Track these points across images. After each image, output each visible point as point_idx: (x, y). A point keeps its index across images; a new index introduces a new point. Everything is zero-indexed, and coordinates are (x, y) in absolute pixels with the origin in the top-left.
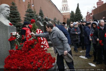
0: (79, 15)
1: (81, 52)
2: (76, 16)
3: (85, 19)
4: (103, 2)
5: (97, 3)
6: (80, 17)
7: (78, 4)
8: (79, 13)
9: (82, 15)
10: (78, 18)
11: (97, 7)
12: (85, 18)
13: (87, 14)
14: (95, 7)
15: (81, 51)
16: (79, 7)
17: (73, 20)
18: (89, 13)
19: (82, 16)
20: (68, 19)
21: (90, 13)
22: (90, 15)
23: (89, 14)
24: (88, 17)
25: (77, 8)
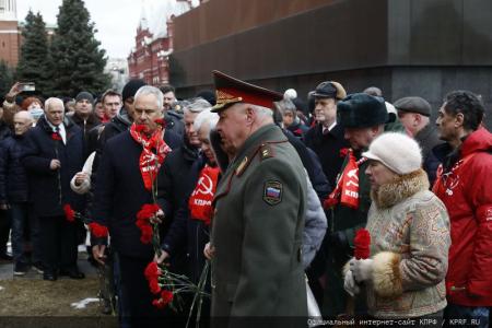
0: (81, 45)
1: (81, 305)
2: (63, 48)
3: (122, 72)
6: (90, 60)
8: (78, 30)
9: (100, 48)
10: (76, 68)
12: (125, 65)
13: (139, 44)
15: (80, 299)
17: (37, 76)
18: (150, 36)
19: (103, 52)
20: (3, 67)
21: (155, 37)
22: (154, 49)
23: (148, 41)
24: (141, 60)
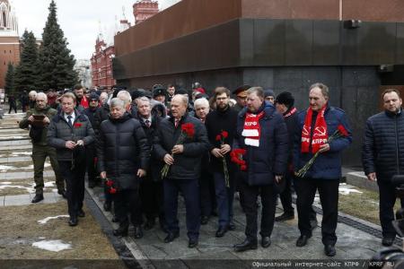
0: (58, 52)
1: (44, 221)
2: (46, 55)
3: (88, 68)
4: (156, 4)
5: (135, 6)
6: (64, 62)
7: (53, 5)
8: (56, 43)
9: (70, 54)
10: (55, 67)
11: (136, 22)
12: (89, 64)
13: (97, 50)
14: (125, 22)
15: (42, 219)
16: (55, 20)
17: (30, 72)
18: (105, 45)
19: (72, 56)
20: (10, 67)
21: (108, 46)
22: (107, 53)
23: (103, 48)
24: (99, 60)
25: (47, 20)
